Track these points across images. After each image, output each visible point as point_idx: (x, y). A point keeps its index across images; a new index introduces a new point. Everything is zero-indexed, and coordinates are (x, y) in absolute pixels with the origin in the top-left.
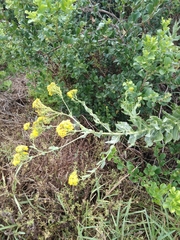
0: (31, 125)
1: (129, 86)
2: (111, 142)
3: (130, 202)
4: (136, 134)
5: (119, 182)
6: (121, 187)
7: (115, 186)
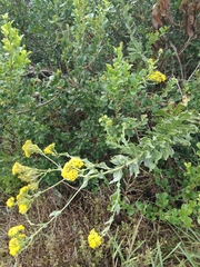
0: (15, 201)
1: (106, 121)
2: (115, 180)
3: (159, 245)
4: (135, 161)
5: (136, 232)
6: (140, 237)
7: (134, 238)
